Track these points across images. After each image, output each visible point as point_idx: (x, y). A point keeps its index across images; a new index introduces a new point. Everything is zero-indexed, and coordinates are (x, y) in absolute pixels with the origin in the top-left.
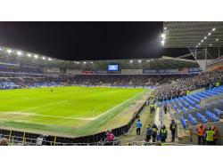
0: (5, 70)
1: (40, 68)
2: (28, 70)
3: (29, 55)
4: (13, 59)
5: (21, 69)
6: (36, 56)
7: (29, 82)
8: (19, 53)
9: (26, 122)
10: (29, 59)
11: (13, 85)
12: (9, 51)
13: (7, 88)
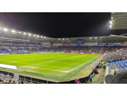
0: (23, 43)
1: (40, 42)
2: (34, 44)
3: (35, 35)
4: (27, 37)
5: (30, 43)
6: (38, 36)
7: (34, 50)
8: (30, 34)
9: (33, 72)
10: (34, 37)
11: (26, 51)
12: (25, 33)
13: (23, 53)
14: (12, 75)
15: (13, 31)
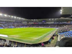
0: (11, 22)
1: (21, 22)
2: (17, 22)
3: (18, 18)
4: (13, 19)
5: (16, 22)
6: (20, 18)
7: (18, 26)
8: (15, 17)
9: (17, 38)
10: (18, 19)
12: (12, 17)
13: (12, 28)
14: (5, 40)
15: (6, 15)
